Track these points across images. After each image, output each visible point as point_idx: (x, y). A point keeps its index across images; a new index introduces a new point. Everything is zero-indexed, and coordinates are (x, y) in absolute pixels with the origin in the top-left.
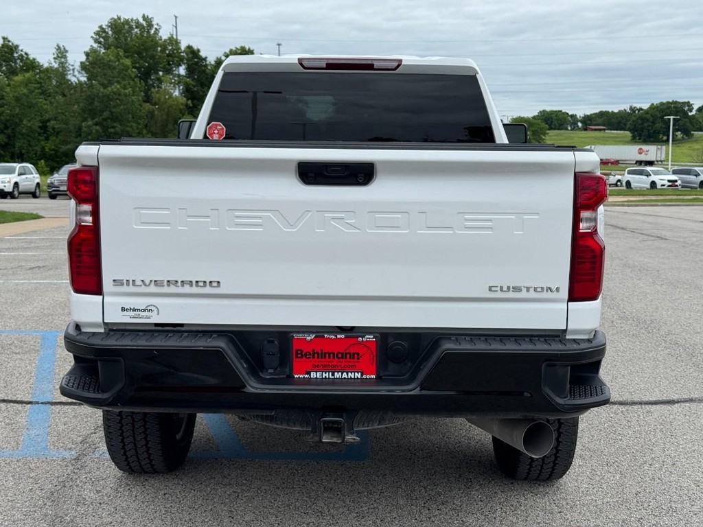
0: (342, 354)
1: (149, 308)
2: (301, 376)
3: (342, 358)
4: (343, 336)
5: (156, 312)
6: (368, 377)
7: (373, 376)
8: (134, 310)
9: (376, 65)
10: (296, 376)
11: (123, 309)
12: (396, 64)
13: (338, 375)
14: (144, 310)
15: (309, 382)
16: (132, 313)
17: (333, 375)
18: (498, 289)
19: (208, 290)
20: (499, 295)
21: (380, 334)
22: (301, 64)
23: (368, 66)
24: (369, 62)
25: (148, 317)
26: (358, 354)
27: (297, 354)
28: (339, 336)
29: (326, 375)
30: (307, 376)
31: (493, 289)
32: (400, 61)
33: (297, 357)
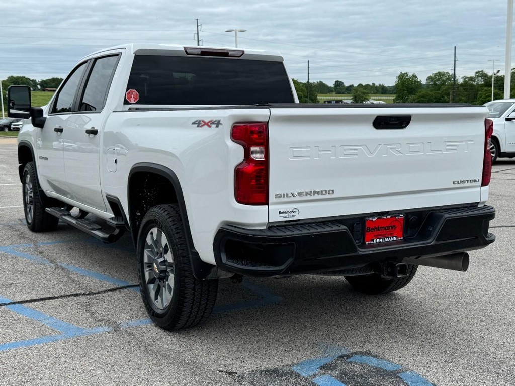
0: (388, 227)
1: (294, 210)
2: (369, 243)
3: (388, 229)
4: (390, 217)
5: (297, 212)
6: (400, 239)
7: (402, 238)
8: (286, 212)
9: (230, 53)
10: (367, 243)
11: (280, 213)
12: (241, 53)
13: (386, 240)
14: (291, 212)
15: (373, 246)
16: (284, 215)
17: (384, 240)
18: (457, 183)
19: (328, 196)
20: (457, 186)
21: (405, 213)
22: (186, 51)
23: (225, 54)
24: (226, 52)
25: (293, 216)
26: (395, 226)
27: (367, 230)
28: (388, 217)
29: (381, 240)
30: (372, 242)
31: (455, 183)
33: (367, 232)
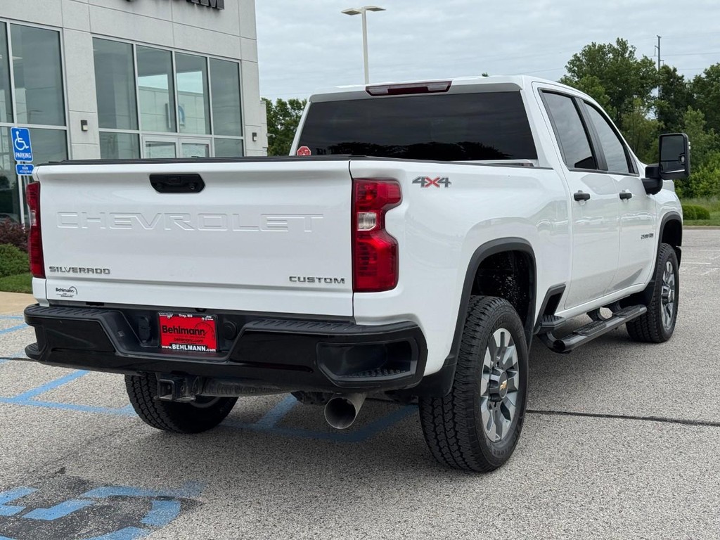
1: (72, 289)
2: (167, 347)
3: (193, 334)
4: (191, 316)
5: (75, 292)
6: (211, 350)
7: (214, 350)
8: (63, 290)
9: (430, 87)
10: (163, 347)
11: (57, 290)
12: (446, 86)
13: (190, 348)
14: (69, 291)
15: (171, 351)
16: (62, 293)
17: (187, 347)
18: (297, 279)
19: (103, 276)
20: (298, 285)
21: (218, 315)
22: (368, 92)
23: (422, 89)
24: (424, 85)
25: (71, 296)
27: (163, 329)
28: (188, 316)
29: (182, 347)
30: (170, 347)
31: (293, 279)
32: (450, 82)
